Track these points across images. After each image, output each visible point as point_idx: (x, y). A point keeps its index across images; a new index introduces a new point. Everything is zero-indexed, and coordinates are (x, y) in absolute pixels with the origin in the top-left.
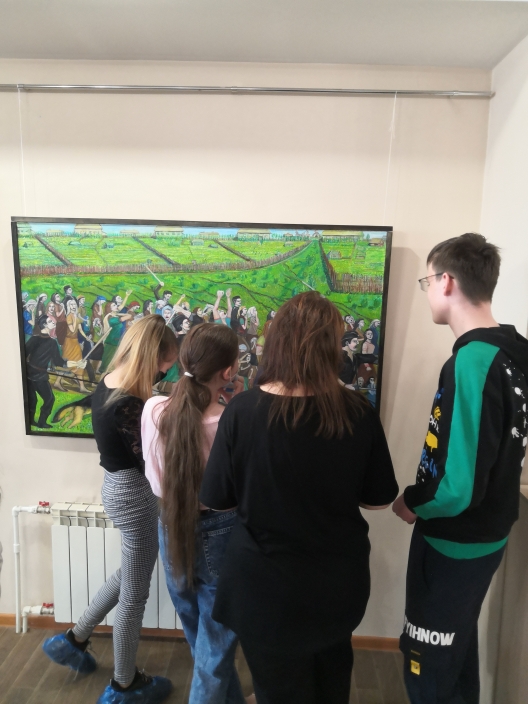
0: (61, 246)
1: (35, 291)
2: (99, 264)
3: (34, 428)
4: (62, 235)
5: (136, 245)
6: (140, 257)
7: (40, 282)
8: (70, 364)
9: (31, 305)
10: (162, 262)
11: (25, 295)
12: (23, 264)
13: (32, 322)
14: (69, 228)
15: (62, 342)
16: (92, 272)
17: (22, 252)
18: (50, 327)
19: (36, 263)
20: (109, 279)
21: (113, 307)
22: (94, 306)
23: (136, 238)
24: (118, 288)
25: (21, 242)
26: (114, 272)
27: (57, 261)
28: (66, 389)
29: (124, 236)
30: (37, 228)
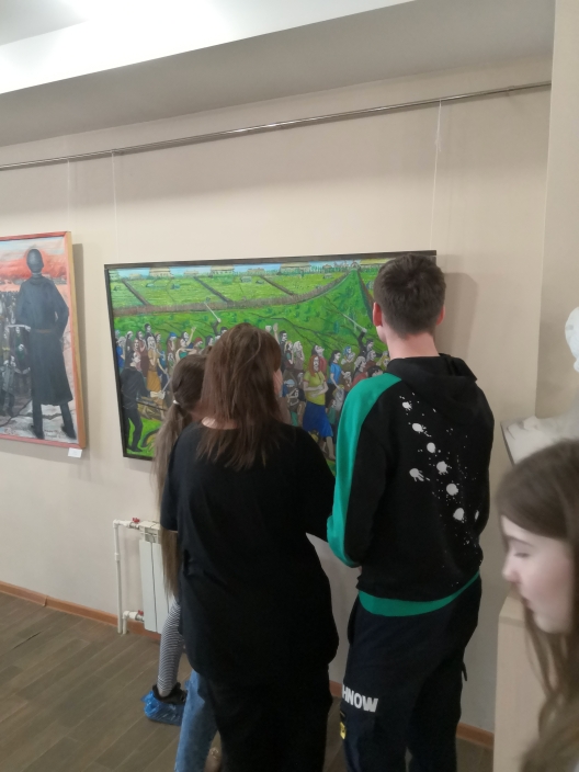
0: (140, 287)
1: (124, 329)
2: (169, 304)
3: (129, 452)
4: (140, 278)
5: (196, 284)
6: (201, 296)
7: (127, 321)
8: (153, 394)
9: (122, 341)
10: (218, 300)
11: (117, 332)
12: (115, 305)
13: (123, 357)
14: (145, 272)
16: (164, 311)
17: (114, 294)
18: (136, 360)
19: (124, 304)
20: (178, 317)
21: (183, 343)
22: (168, 342)
23: (196, 278)
24: (185, 325)
25: (113, 285)
26: (181, 310)
27: (138, 302)
28: (150, 417)
29: (187, 277)
30: (123, 273)
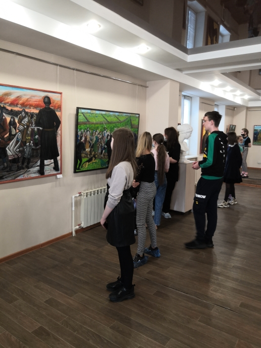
0: (87, 116)
1: (81, 129)
2: (95, 121)
4: (88, 113)
5: (102, 116)
6: (102, 120)
7: (82, 126)
8: (87, 150)
9: (79, 133)
10: (106, 121)
12: (79, 121)
13: (79, 138)
14: (89, 111)
15: (85, 143)
16: (93, 124)
17: (79, 117)
18: (83, 139)
19: (82, 121)
20: (96, 125)
21: (97, 133)
22: (93, 133)
23: (102, 115)
24: (98, 128)
25: (79, 114)
27: (86, 120)
28: (85, 157)
29: (100, 114)
30: (83, 111)
